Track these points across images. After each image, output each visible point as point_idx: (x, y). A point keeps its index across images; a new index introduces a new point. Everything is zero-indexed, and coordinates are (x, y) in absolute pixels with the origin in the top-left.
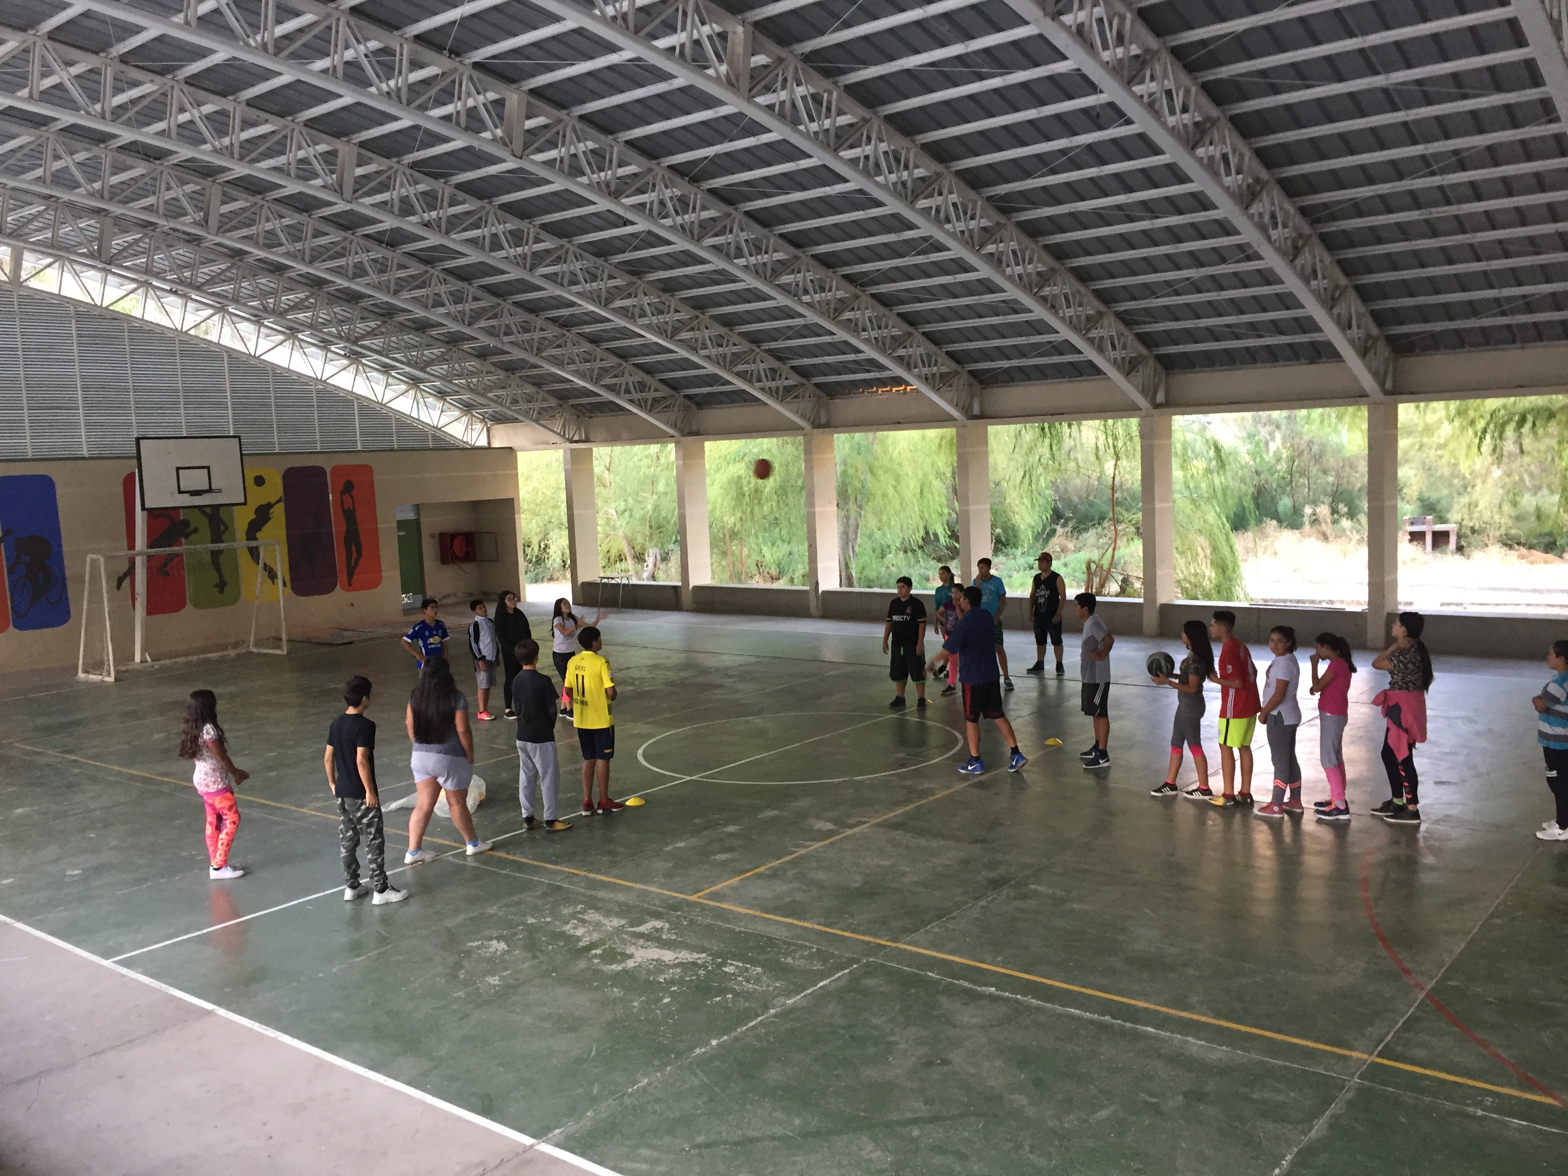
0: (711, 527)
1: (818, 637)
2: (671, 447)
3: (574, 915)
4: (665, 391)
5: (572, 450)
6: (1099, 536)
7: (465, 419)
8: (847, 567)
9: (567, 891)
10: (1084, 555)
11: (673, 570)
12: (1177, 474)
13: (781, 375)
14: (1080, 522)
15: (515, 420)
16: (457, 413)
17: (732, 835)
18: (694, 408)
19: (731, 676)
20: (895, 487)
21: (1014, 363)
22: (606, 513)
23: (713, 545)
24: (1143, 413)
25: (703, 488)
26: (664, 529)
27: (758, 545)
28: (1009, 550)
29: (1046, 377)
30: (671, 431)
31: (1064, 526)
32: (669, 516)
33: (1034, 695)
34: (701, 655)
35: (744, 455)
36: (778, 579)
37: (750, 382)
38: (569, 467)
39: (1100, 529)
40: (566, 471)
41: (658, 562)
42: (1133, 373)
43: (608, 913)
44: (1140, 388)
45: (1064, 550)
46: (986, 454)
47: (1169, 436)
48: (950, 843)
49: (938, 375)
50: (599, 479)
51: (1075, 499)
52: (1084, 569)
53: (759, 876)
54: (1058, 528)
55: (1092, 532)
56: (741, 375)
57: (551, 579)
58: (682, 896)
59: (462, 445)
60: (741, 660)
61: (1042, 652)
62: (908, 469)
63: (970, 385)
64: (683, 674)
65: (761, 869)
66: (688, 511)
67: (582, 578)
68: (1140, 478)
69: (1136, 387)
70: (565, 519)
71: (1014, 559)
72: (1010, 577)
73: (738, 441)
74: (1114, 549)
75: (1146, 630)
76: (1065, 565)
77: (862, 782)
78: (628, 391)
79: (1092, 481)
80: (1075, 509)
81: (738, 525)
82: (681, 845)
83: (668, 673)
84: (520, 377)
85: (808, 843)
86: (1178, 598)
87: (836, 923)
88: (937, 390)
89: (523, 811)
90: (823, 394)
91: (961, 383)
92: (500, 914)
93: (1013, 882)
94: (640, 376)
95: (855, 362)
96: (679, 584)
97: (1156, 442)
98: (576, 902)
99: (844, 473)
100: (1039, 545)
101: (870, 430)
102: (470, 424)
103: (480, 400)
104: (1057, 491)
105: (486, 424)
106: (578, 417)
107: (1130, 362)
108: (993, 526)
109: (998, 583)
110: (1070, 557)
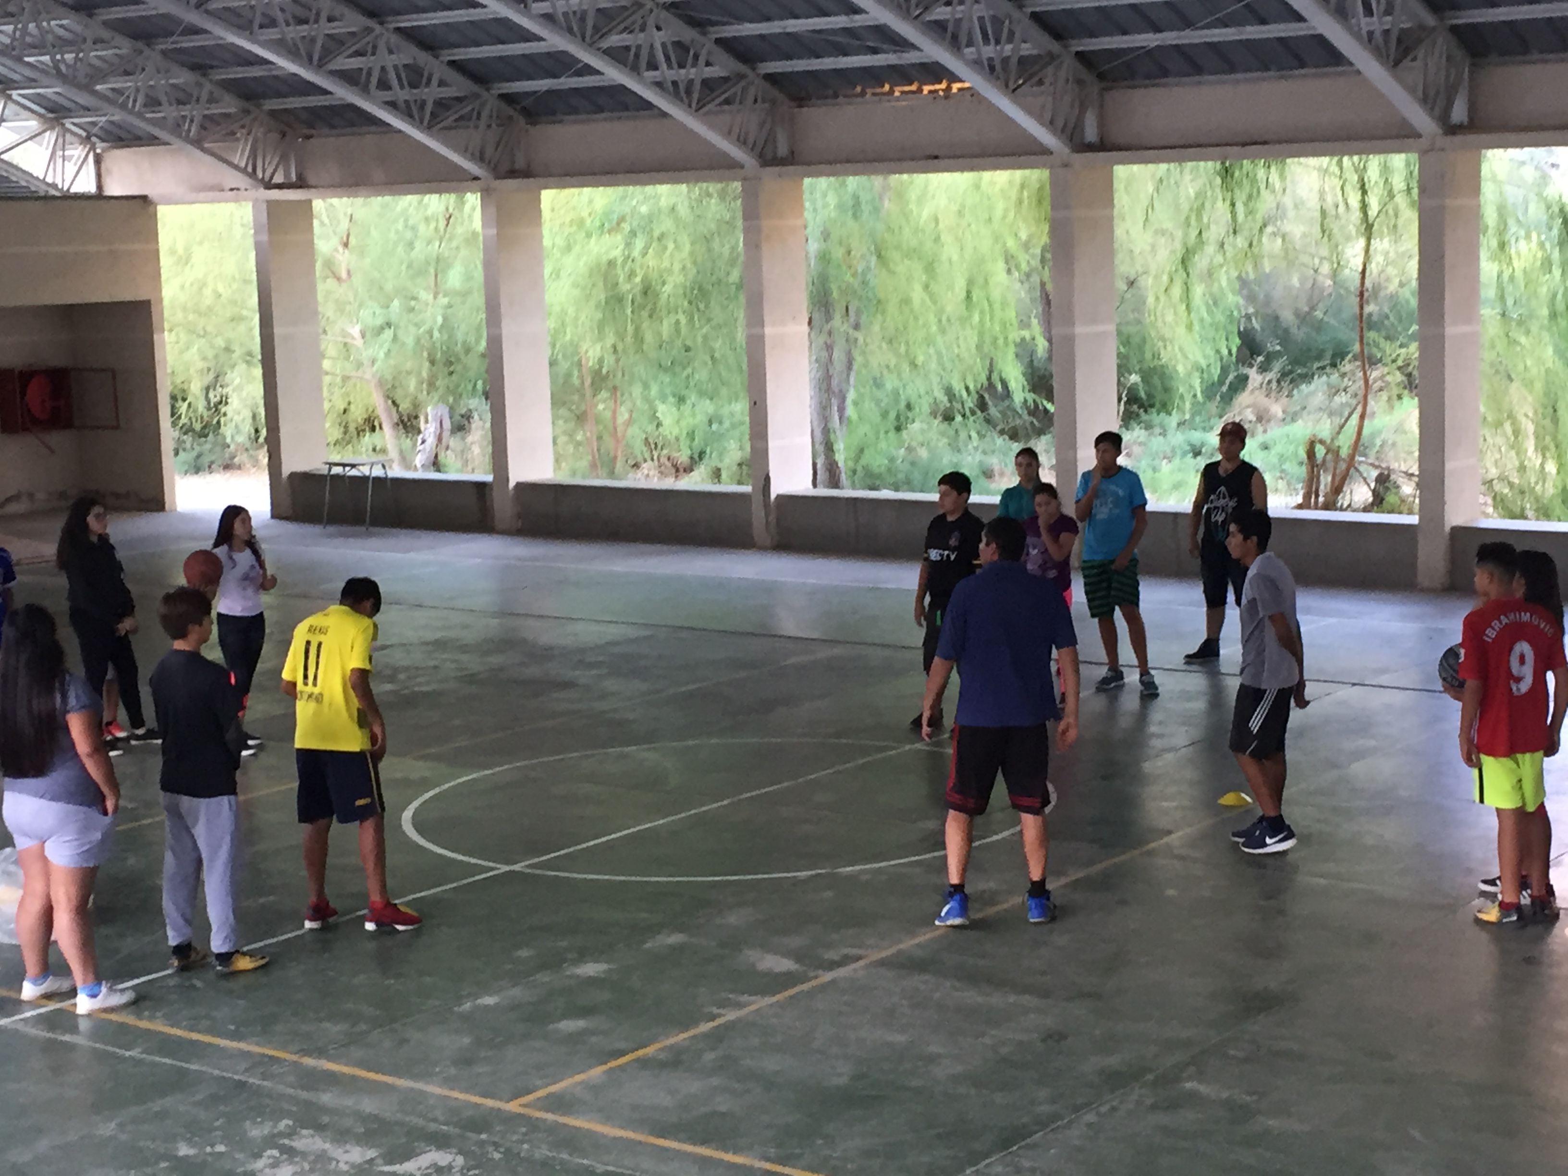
0: (553, 363)
1: (769, 588)
2: (473, 200)
3: (271, 1141)
4: (460, 85)
5: (270, 204)
6: (1335, 391)
7: (50, 137)
8: (829, 448)
9: (258, 1092)
10: (1302, 430)
11: (476, 450)
12: (1488, 268)
13: (696, 57)
14: (1296, 362)
15: (152, 141)
16: (33, 124)
17: (592, 982)
18: (520, 120)
19: (591, 666)
20: (926, 287)
21: (1170, 38)
22: (345, 334)
23: (557, 402)
24: (1423, 142)
25: (536, 283)
26: (458, 368)
27: (647, 400)
28: (1155, 417)
29: (1232, 68)
30: (473, 168)
31: (1264, 369)
32: (472, 339)
33: (1200, 705)
34: (530, 622)
35: (622, 219)
36: (689, 470)
37: (635, 69)
38: (265, 238)
39: (1335, 377)
40: (258, 246)
41: (446, 434)
42: (1406, 63)
43: (342, 1136)
44: (1420, 93)
45: (1262, 418)
46: (1110, 220)
47: (1476, 190)
48: (1028, 1000)
49: (1014, 60)
50: (329, 264)
51: (1287, 317)
52: (1303, 455)
53: (644, 1063)
54: (1253, 373)
55: (1319, 383)
56: (617, 55)
57: (227, 467)
58: (490, 1103)
59: (42, 190)
60: (613, 632)
61: (1215, 621)
62: (950, 250)
63: (1080, 82)
64: (496, 660)
65: (649, 1051)
66: (508, 330)
67: (291, 464)
68: (1415, 274)
69: (1411, 90)
70: (256, 345)
71: (1164, 434)
72: (1155, 470)
73: (610, 190)
74: (1362, 417)
75: (1423, 579)
76: (1265, 447)
77: (852, 878)
78: (383, 85)
79: (1320, 278)
80: (1285, 337)
81: (609, 360)
82: (489, 1000)
83: (465, 658)
84: (164, 53)
85: (745, 998)
86: (1487, 516)
87: (800, 1156)
88: (1013, 91)
89: (170, 933)
90: (780, 96)
91: (1062, 74)
92: (123, 1137)
93: (1150, 1077)
94: (410, 54)
95: (848, 31)
96: (489, 478)
97: (1448, 202)
98: (277, 1115)
99: (824, 258)
100: (1213, 407)
101: (876, 172)
102: (60, 146)
103: (83, 99)
104: (1251, 298)
105: (93, 148)
106: (284, 135)
107: (1399, 41)
108: (1123, 369)
109: (1132, 481)
110: (1275, 432)
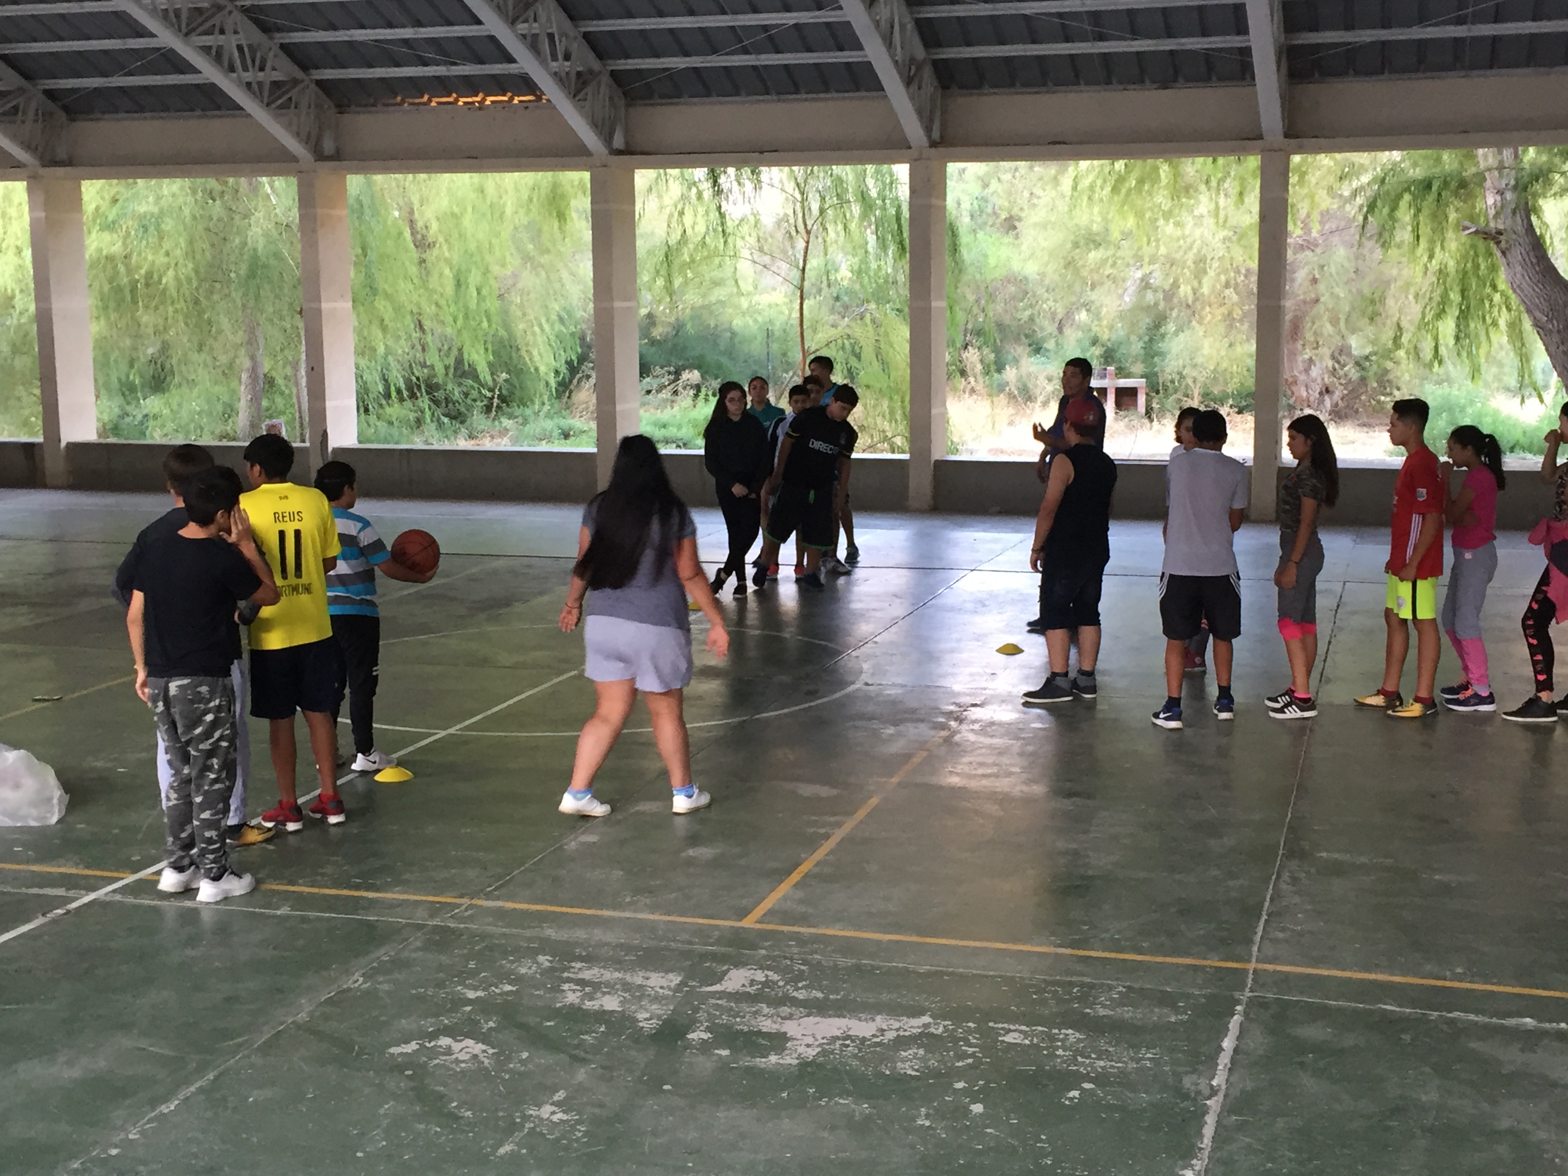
13: (263, 60)
18: (62, 116)
21: (696, 61)
24: (916, 154)
30: (21, 157)
42: (912, 87)
49: (573, 75)
58: (722, 923)
63: (612, 98)
66: (57, 305)
69: (916, 110)
90: (330, 102)
96: (40, 439)
